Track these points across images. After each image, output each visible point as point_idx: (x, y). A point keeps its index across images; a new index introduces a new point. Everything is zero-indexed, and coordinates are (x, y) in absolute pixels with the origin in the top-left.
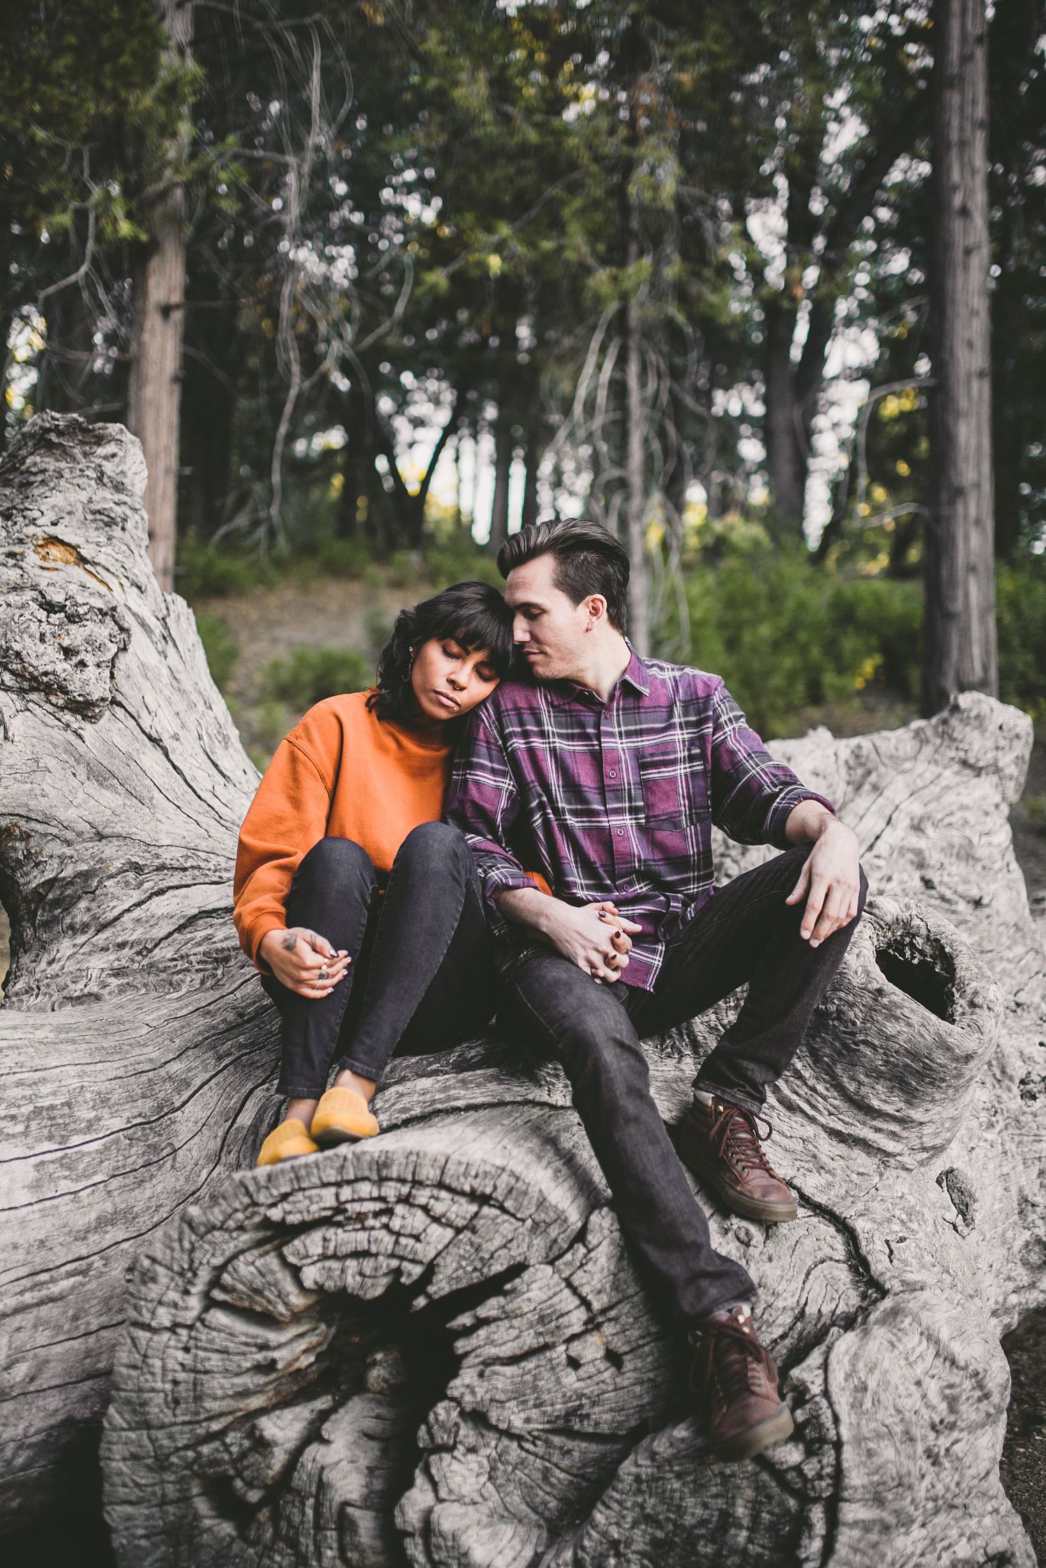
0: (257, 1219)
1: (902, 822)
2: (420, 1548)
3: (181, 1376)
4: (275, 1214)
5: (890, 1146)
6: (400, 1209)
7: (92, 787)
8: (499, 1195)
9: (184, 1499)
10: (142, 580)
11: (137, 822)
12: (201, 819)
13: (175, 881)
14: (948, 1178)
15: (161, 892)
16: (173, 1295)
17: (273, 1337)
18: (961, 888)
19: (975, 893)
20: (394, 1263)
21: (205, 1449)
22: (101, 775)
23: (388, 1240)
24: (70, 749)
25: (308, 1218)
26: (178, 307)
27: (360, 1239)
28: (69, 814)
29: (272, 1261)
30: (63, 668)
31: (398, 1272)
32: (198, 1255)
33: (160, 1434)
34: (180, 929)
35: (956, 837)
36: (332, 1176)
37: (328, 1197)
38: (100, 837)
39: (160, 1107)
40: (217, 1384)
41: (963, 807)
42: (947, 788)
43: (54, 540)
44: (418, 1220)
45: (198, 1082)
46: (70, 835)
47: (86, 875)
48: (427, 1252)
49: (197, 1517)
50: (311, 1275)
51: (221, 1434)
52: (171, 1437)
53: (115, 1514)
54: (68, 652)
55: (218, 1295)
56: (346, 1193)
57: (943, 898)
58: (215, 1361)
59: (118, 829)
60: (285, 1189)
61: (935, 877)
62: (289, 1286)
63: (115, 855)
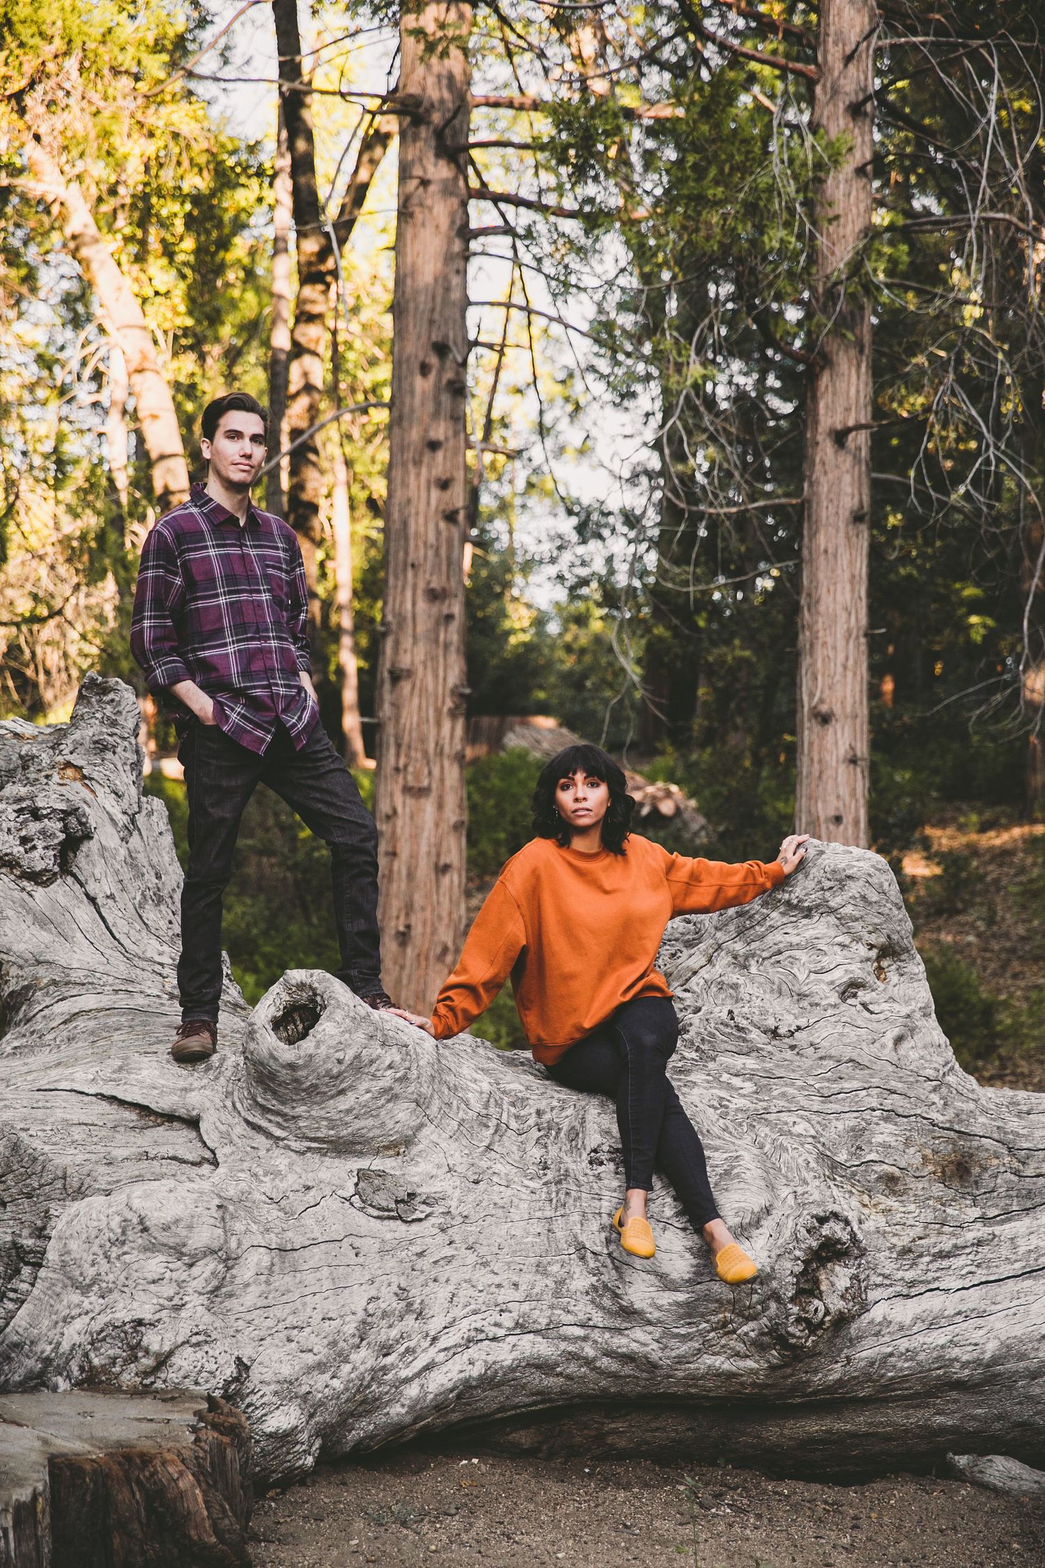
5: (277, 1132)
7: (35, 929)
10: (121, 789)
11: (62, 955)
12: (108, 952)
13: (74, 992)
15: (64, 999)
18: (757, 1019)
22: (43, 921)
24: (23, 904)
26: (858, 427)
28: (19, 947)
30: (18, 850)
34: (65, 1022)
38: (39, 963)
42: (772, 928)
43: (68, 764)
46: (21, 962)
47: (26, 988)
54: (24, 840)
59: (48, 957)
63: (45, 975)
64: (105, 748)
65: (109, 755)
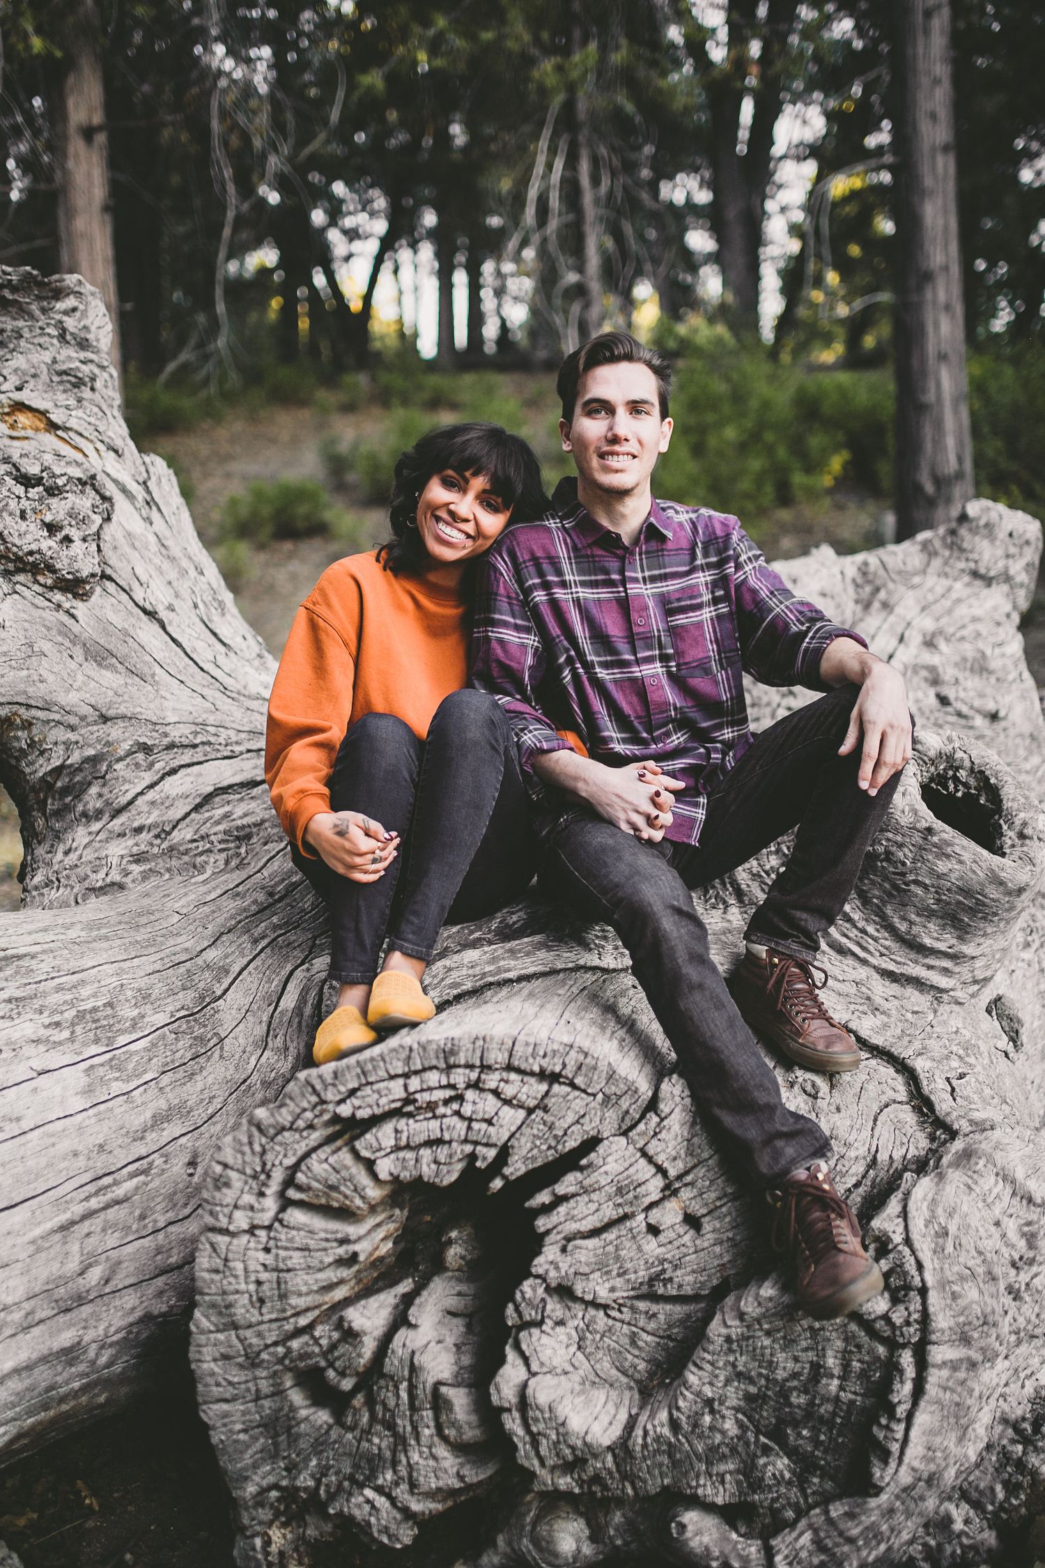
0: (326, 1117)
1: (915, 639)
2: (518, 1421)
3: (264, 1276)
4: (345, 1110)
5: (943, 982)
6: (470, 1095)
7: (91, 668)
8: (569, 1072)
9: (279, 1393)
10: (119, 443)
11: (141, 701)
12: (205, 692)
13: (187, 757)
14: (996, 1007)
15: (173, 771)
16: (248, 1199)
17: (352, 1230)
18: (977, 703)
19: (991, 706)
20: (468, 1148)
21: (295, 1344)
22: (99, 655)
23: (461, 1127)
24: (64, 631)
25: (378, 1111)
26: (99, 129)
27: (432, 1128)
28: (70, 699)
29: (345, 1157)
30: (48, 545)
31: (472, 1157)
32: (269, 1157)
33: (248, 1333)
34: (197, 808)
35: (969, 650)
36: (399, 1068)
37: (397, 1089)
38: (105, 719)
39: (202, 998)
40: (299, 1281)
41: (975, 620)
42: (959, 601)
43: (20, 407)
44: (489, 1105)
45: (236, 968)
46: (73, 720)
47: (94, 760)
48: (499, 1134)
49: (293, 1409)
50: (385, 1167)
51: (310, 1327)
52: (260, 1335)
53: (211, 1412)
54: (52, 528)
55: (292, 1194)
56: (414, 1083)
57: (959, 714)
58: (297, 1259)
59: (122, 710)
60: (353, 1084)
61: (950, 693)
62: (364, 1179)
63: (122, 737)
64: (79, 383)
65: (86, 393)
